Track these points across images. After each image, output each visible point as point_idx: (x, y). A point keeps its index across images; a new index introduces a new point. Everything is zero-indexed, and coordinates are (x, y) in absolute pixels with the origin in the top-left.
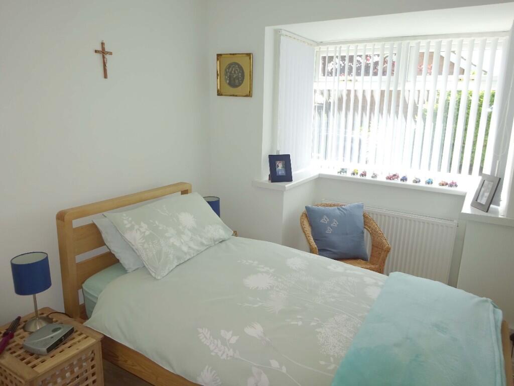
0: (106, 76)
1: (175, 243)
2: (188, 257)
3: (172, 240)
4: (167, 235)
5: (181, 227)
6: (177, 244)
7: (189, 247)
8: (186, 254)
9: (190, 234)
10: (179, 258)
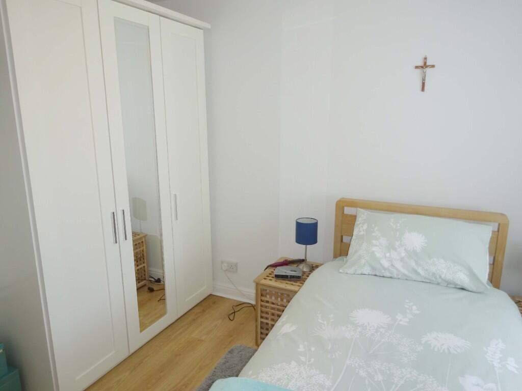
0: (423, 89)
1: (376, 253)
2: (388, 274)
3: (374, 249)
4: (374, 242)
5: (397, 243)
6: (378, 255)
7: (392, 265)
8: (385, 269)
9: (403, 254)
10: (373, 268)
